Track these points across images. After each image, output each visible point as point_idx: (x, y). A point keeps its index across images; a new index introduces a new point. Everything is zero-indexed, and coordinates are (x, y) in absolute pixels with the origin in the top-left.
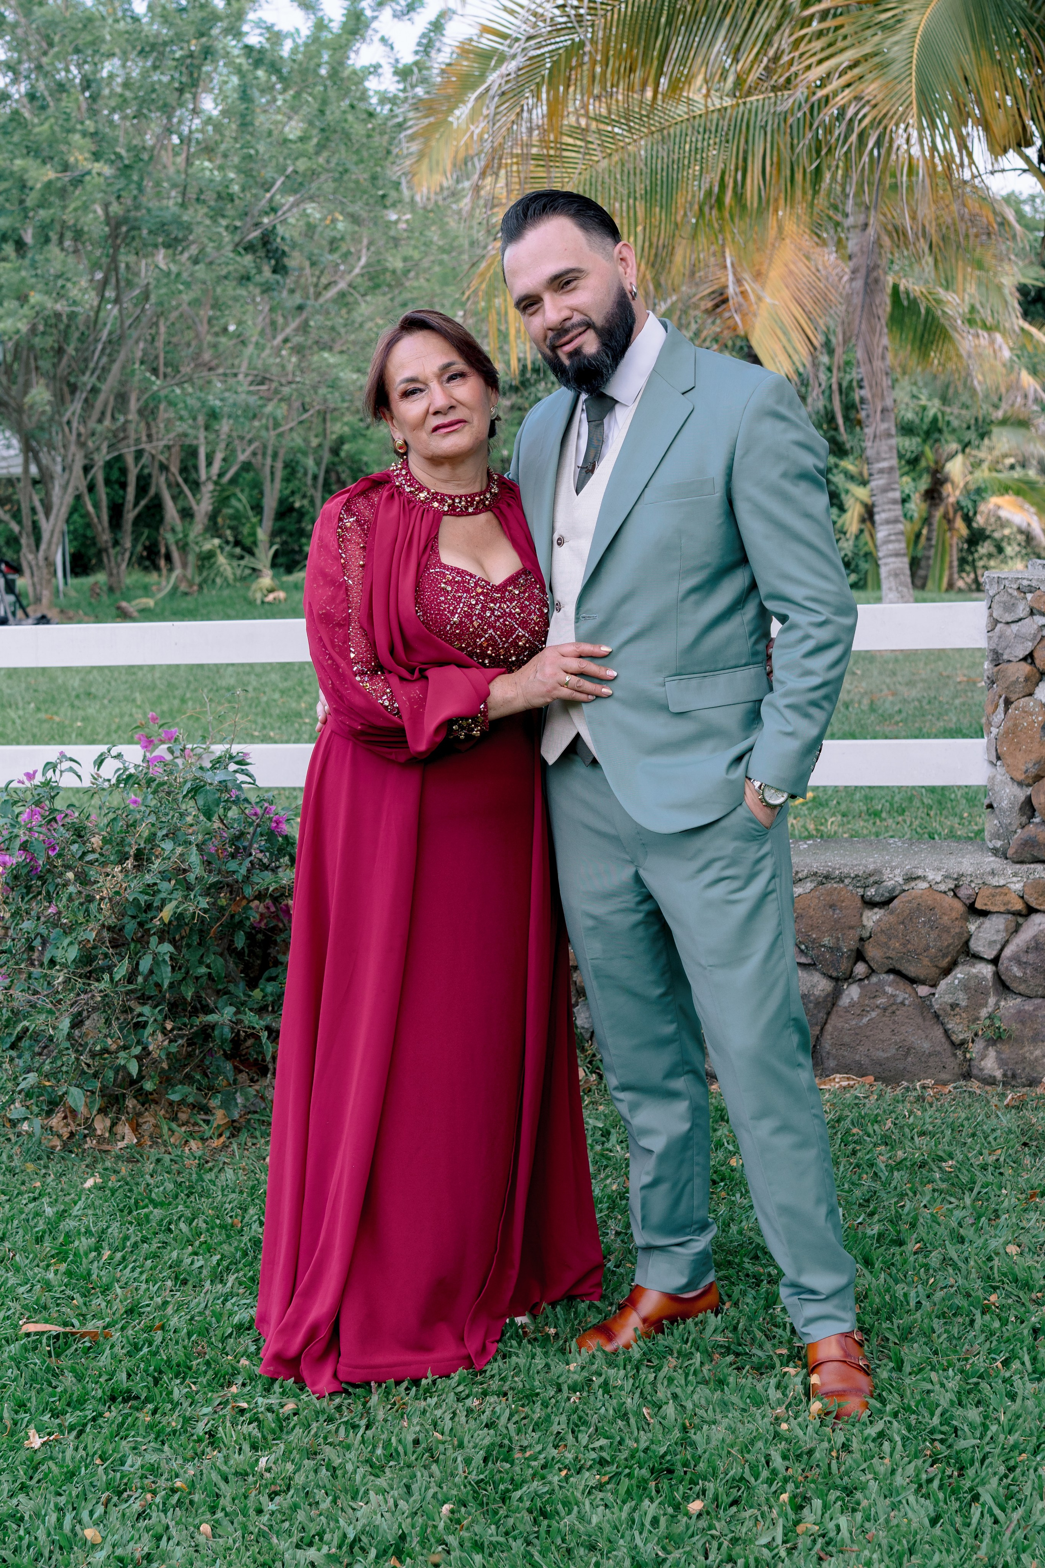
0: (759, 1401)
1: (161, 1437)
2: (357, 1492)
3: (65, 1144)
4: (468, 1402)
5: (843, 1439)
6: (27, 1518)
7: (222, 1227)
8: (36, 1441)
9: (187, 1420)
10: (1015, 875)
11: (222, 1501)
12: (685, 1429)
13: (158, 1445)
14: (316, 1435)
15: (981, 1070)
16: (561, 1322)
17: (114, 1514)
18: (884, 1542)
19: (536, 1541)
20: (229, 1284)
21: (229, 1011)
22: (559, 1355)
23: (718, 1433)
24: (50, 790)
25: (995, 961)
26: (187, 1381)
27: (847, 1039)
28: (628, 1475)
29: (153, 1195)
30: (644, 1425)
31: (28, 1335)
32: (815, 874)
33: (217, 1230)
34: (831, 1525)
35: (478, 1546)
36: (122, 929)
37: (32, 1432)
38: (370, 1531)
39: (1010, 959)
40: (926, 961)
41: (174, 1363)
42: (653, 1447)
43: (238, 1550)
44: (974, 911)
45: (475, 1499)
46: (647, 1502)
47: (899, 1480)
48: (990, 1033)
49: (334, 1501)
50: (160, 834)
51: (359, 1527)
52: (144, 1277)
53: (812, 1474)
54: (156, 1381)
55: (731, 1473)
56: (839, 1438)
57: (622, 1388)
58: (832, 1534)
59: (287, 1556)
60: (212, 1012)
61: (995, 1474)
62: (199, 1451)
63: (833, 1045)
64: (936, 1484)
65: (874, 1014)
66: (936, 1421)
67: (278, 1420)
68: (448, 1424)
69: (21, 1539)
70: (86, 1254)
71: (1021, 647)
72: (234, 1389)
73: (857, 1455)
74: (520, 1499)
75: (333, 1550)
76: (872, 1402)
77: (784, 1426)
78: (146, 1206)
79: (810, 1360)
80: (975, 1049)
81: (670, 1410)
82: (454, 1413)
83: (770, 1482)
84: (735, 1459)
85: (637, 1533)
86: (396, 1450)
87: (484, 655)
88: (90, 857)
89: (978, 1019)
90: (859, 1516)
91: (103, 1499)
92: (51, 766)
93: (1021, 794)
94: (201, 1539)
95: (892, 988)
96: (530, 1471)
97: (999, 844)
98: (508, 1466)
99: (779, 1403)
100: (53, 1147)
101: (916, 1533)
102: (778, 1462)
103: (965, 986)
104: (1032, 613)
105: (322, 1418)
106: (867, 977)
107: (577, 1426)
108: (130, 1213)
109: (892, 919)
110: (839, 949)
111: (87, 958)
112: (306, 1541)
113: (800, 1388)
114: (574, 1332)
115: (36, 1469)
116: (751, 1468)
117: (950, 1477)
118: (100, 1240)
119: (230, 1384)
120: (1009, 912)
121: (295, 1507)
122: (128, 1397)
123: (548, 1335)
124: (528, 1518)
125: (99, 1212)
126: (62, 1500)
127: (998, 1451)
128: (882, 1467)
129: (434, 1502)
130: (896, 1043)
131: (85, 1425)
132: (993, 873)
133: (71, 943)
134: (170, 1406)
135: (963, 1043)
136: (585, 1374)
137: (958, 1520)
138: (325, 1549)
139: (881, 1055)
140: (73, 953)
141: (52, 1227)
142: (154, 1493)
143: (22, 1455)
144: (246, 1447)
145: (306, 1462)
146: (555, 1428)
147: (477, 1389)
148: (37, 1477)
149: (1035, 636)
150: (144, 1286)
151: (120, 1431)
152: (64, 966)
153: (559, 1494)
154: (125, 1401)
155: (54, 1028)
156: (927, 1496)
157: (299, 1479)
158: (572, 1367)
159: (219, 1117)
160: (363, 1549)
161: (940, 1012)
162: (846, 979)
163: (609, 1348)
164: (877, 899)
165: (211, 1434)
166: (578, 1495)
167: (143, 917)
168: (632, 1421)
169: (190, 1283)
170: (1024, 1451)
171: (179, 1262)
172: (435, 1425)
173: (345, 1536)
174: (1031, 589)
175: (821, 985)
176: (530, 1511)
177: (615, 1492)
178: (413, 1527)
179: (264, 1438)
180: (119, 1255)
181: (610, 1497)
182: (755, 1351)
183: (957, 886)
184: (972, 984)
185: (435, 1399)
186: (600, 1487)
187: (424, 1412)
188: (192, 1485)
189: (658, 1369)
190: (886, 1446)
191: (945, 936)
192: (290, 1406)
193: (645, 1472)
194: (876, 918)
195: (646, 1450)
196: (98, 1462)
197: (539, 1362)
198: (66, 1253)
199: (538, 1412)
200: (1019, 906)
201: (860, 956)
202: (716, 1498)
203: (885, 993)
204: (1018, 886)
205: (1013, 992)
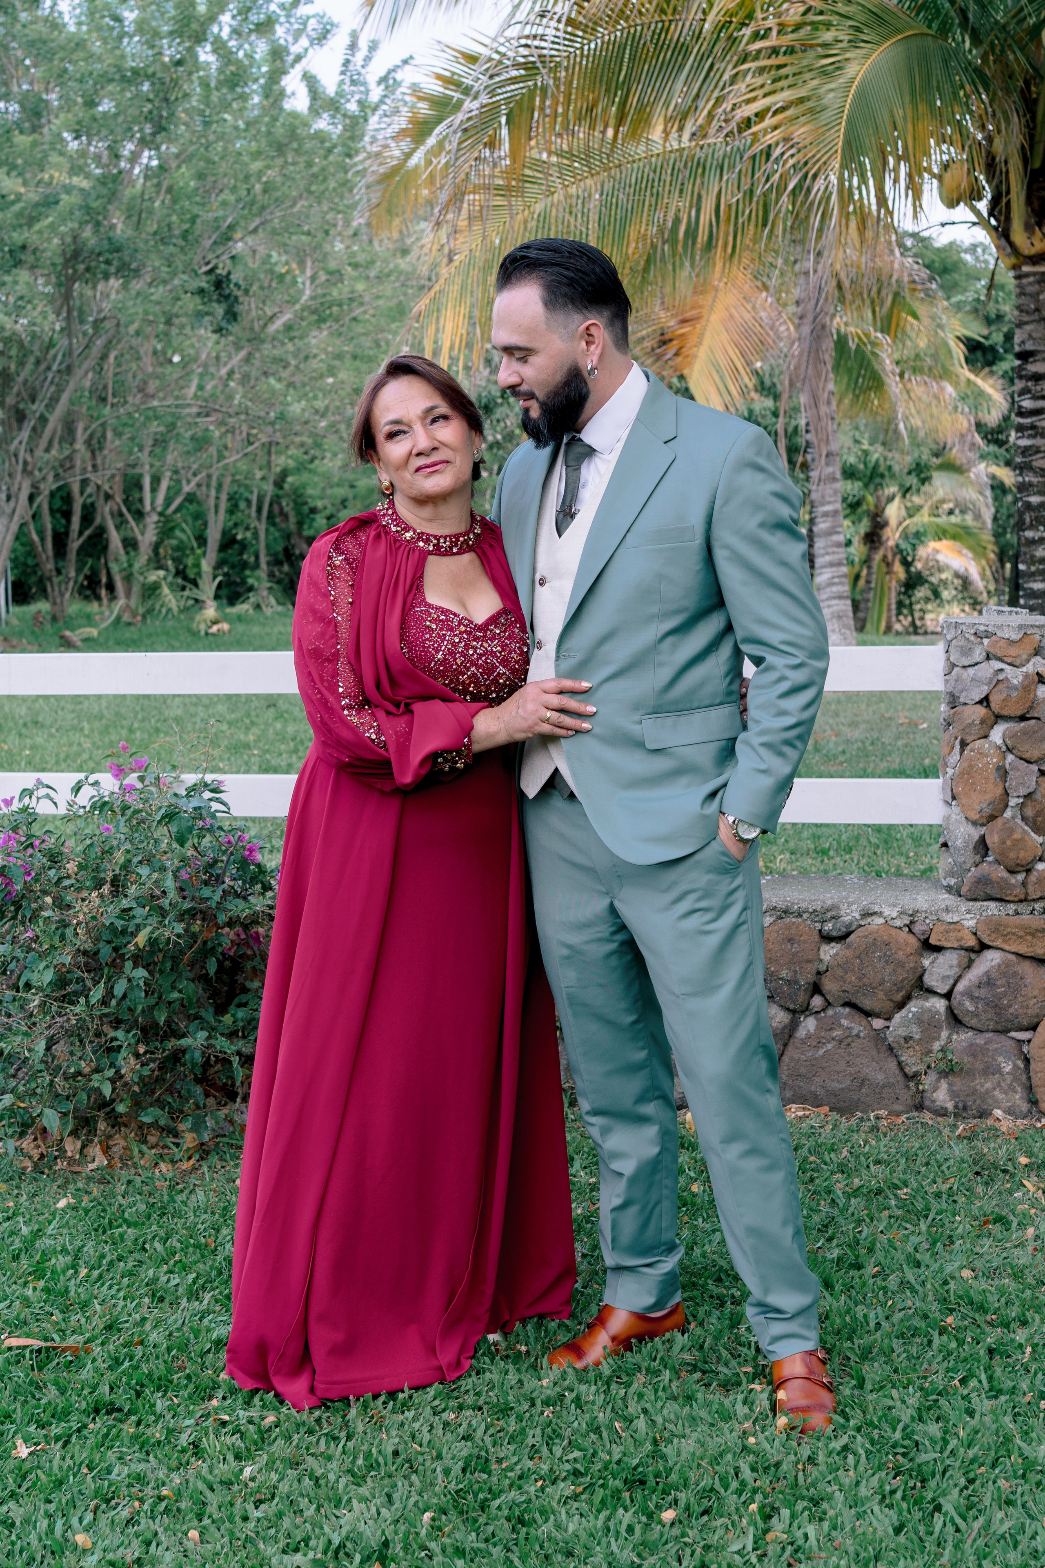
0: (727, 1416)
1: (146, 1447)
2: (340, 1500)
3: (36, 1165)
4: (445, 1415)
5: (809, 1453)
6: (18, 1524)
7: (197, 1246)
8: (23, 1451)
9: (170, 1432)
10: (969, 912)
11: (209, 1509)
12: (655, 1443)
13: (143, 1456)
14: (297, 1446)
15: (933, 1101)
16: (532, 1340)
17: (103, 1521)
18: (851, 1550)
19: (514, 1548)
20: (206, 1302)
21: (202, 1035)
22: (531, 1371)
23: (689, 1446)
24: (28, 816)
25: (948, 996)
26: (169, 1394)
27: (803, 1070)
28: (602, 1486)
29: (126, 1215)
30: (617, 1437)
31: (10, 1349)
32: (774, 908)
33: (191, 1249)
34: (799, 1534)
35: (460, 1552)
36: (96, 953)
37: (19, 1442)
38: (354, 1537)
39: (963, 994)
40: (881, 995)
41: (155, 1377)
42: (626, 1459)
43: (226, 1554)
44: (928, 947)
45: (455, 1507)
46: (621, 1511)
47: (863, 1491)
48: (942, 1066)
49: (318, 1509)
50: (135, 860)
51: (344, 1532)
52: (121, 1294)
53: (779, 1486)
54: (138, 1395)
55: (702, 1484)
56: (805, 1452)
57: (593, 1403)
58: (800, 1542)
59: (274, 1560)
60: (184, 1036)
61: (956, 1485)
62: (183, 1461)
63: (789, 1075)
64: (899, 1495)
65: (829, 1046)
66: (898, 1435)
67: (260, 1431)
68: (427, 1437)
69: (13, 1544)
70: (64, 1272)
71: (977, 690)
72: (215, 1402)
73: (823, 1468)
74: (499, 1508)
75: (319, 1556)
76: (836, 1417)
77: (752, 1440)
78: (120, 1226)
79: (775, 1377)
80: (928, 1081)
81: (641, 1424)
82: (431, 1426)
83: (739, 1492)
84: (706, 1470)
85: (613, 1540)
86: (377, 1461)
87: (465, 692)
88: (66, 883)
89: (931, 1052)
90: (826, 1525)
91: (92, 1507)
92: (27, 793)
93: (975, 833)
94: (190, 1545)
95: (848, 1021)
96: (507, 1482)
97: (952, 881)
98: (485, 1476)
99: (746, 1418)
100: (25, 1168)
101: (881, 1541)
102: (747, 1474)
103: (918, 1020)
104: (988, 658)
105: (302, 1430)
106: (824, 1010)
107: (551, 1438)
108: (104, 1232)
109: (849, 953)
110: (796, 982)
111: (61, 982)
112: (292, 1546)
113: (766, 1404)
114: (545, 1350)
115: (24, 1477)
116: (721, 1480)
117: (914, 1488)
118: (76, 1257)
119: (210, 1398)
120: (962, 948)
121: (280, 1515)
122: (112, 1409)
123: (520, 1352)
124: (507, 1526)
125: (74, 1231)
126: (52, 1507)
127: (958, 1463)
128: (847, 1479)
129: (415, 1510)
130: (851, 1074)
131: (70, 1436)
132: (947, 910)
133: (47, 967)
134: (153, 1418)
135: (916, 1075)
136: (558, 1389)
137: (922, 1529)
138: (311, 1555)
139: (836, 1085)
140: (49, 976)
141: (29, 1245)
142: (142, 1501)
143: (11, 1464)
144: (230, 1457)
145: (289, 1471)
146: (530, 1441)
147: (453, 1403)
148: (25, 1486)
149: (991, 680)
150: (121, 1303)
151: (105, 1441)
152: (40, 989)
153: (536, 1503)
154: (108, 1413)
155: (29, 1050)
156: (891, 1506)
157: (284, 1488)
158: (545, 1382)
159: (189, 1140)
160: (347, 1555)
161: (894, 1045)
162: (803, 1012)
163: (579, 1365)
164: (835, 934)
165: (195, 1445)
166: (554, 1504)
167: (118, 942)
168: (605, 1434)
169: (167, 1300)
170: (982, 1465)
171: (156, 1280)
172: (413, 1437)
173: (330, 1542)
174: (988, 635)
175: (779, 1017)
176: (508, 1519)
177: (590, 1502)
178: (396, 1533)
179: (248, 1450)
180: (96, 1273)
181: (585, 1507)
182: (722, 1369)
183: (912, 922)
184: (926, 1017)
185: (413, 1413)
186: (576, 1497)
187: (402, 1424)
188: (179, 1495)
189: (628, 1385)
190: (851, 1459)
191: (900, 970)
192: (271, 1419)
193: (618, 1483)
194: (832, 952)
195: (619, 1462)
196: (85, 1471)
197: (512, 1378)
198: (44, 1270)
199: (512, 1426)
200: (972, 942)
201: (816, 989)
202: (687, 1508)
203: (841, 1025)
204: (972, 923)
205: (965, 1026)
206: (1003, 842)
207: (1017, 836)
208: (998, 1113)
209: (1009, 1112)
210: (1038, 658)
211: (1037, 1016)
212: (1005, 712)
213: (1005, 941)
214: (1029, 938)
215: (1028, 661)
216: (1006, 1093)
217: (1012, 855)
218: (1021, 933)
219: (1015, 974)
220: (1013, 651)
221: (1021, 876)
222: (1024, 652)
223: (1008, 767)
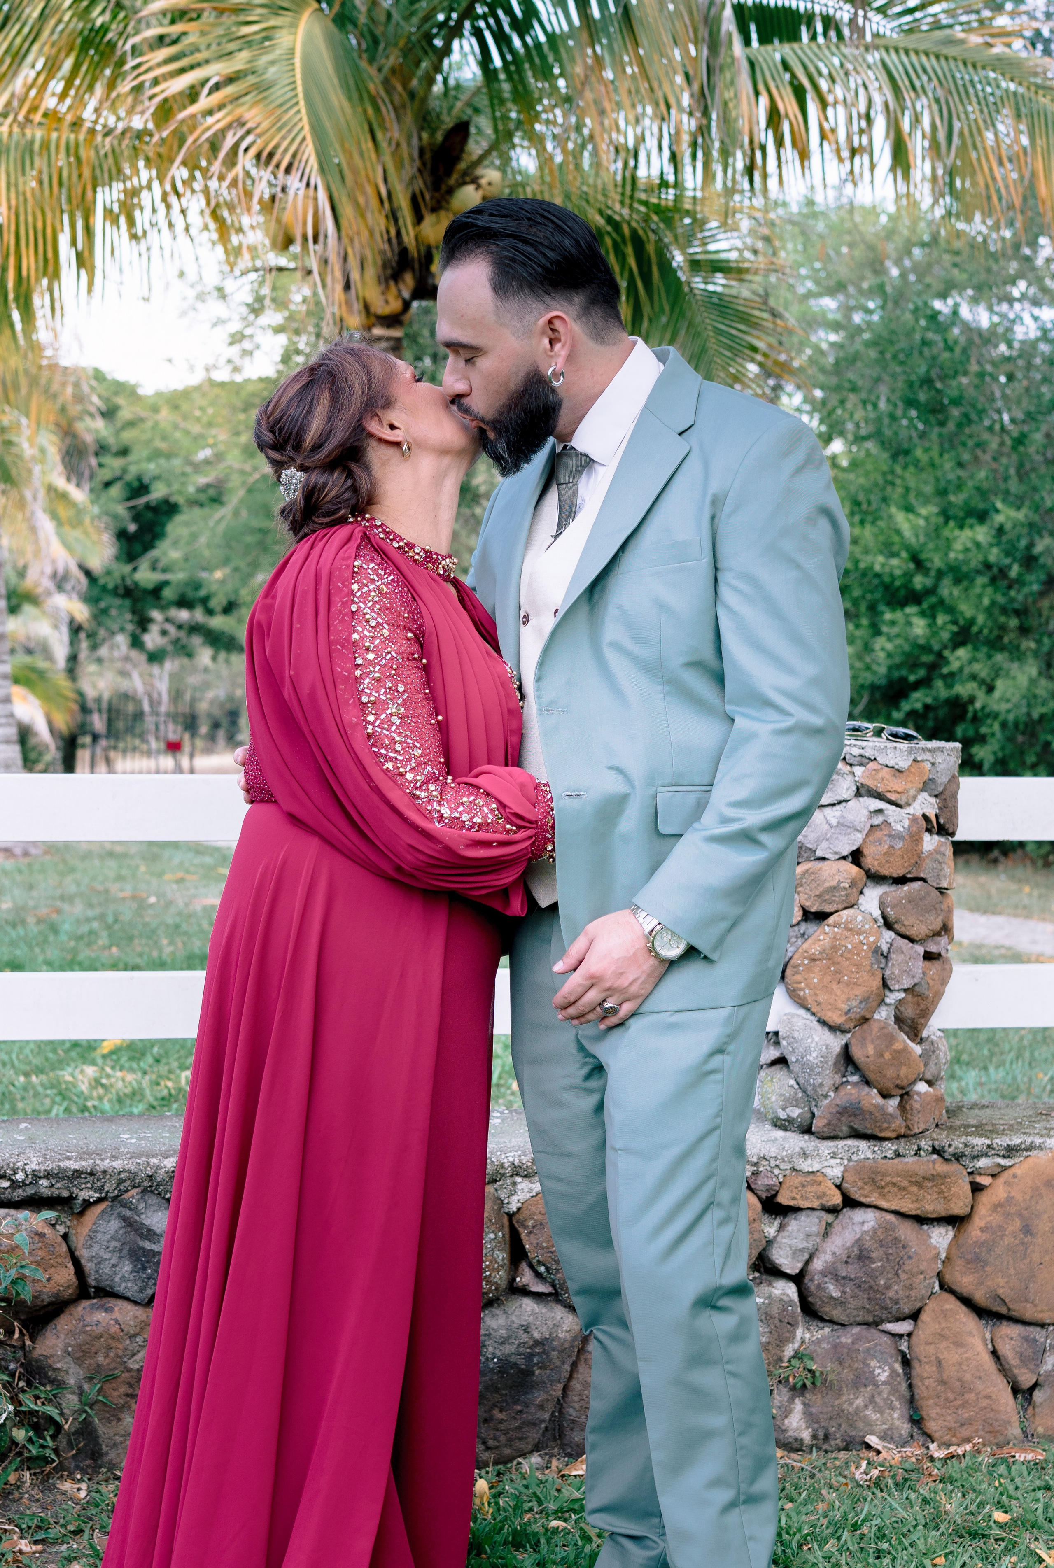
10: (834, 1156)
15: (784, 1432)
25: (798, 1279)
39: (824, 1273)
44: (773, 1208)
48: (797, 1379)
71: (845, 839)
89: (780, 1360)
93: (836, 1043)
97: (795, 1112)
104: (858, 794)
120: (822, 1208)
132: (804, 1155)
149: (862, 826)
174: (863, 761)
183: (755, 1174)
184: (775, 1311)
200: (834, 1198)
204: (835, 1171)
205: (823, 1320)
206: (879, 1056)
207: (897, 1046)
208: (873, 1440)
209: (883, 1438)
210: (925, 795)
211: (922, 1299)
212: (885, 871)
213: (882, 1196)
214: (914, 1189)
215: (915, 798)
216: (881, 1412)
217: (890, 1073)
218: (905, 1183)
219: (896, 1240)
220: (897, 784)
221: (894, 1102)
222: (911, 785)
223: (885, 948)
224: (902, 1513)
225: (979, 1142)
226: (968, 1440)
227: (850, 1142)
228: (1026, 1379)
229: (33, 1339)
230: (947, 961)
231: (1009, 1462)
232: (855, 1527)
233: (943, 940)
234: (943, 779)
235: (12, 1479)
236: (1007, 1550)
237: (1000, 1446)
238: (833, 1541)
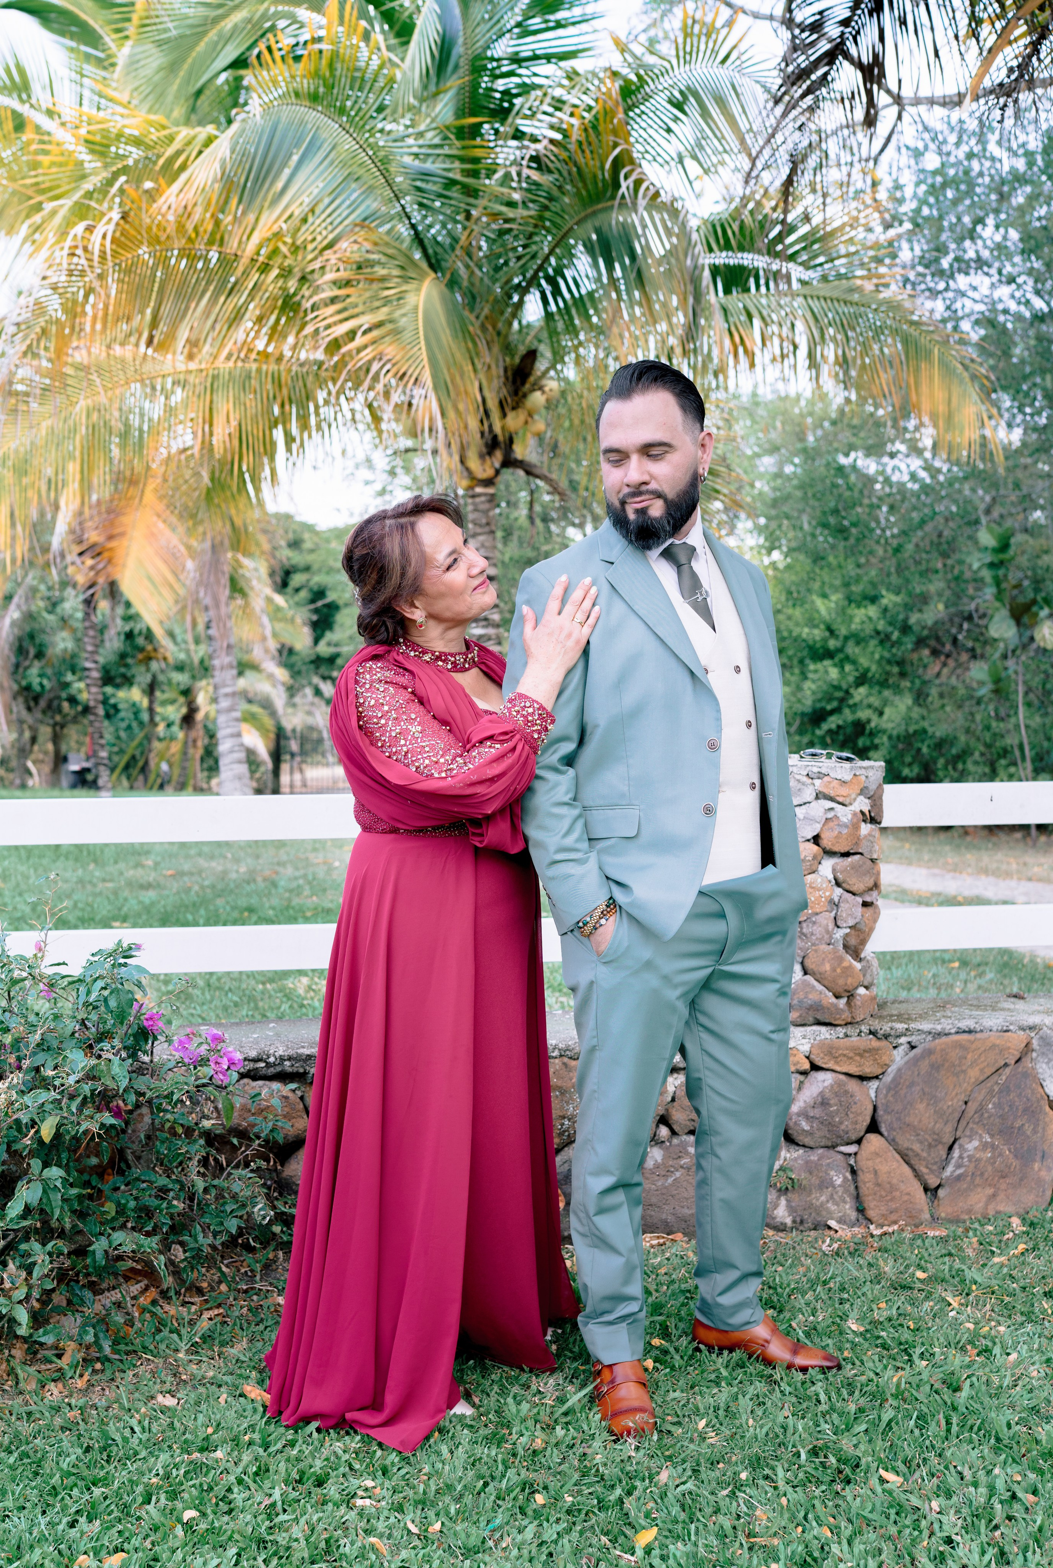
10: (804, 1037)
27: (654, 1200)
39: (799, 1114)
48: (782, 1184)
65: (678, 1174)
71: (809, 828)
104: (817, 798)
106: (670, 1139)
139: (685, 1212)
149: (821, 818)
174: (820, 776)
194: (677, 1083)
200: (805, 1065)
201: (663, 1120)
203: (687, 1153)
204: (805, 1048)
205: (798, 1145)
206: (834, 970)
207: (845, 964)
208: (832, 1223)
209: (839, 1221)
210: (862, 798)
211: (863, 1132)
212: (836, 849)
213: (837, 1063)
214: (857, 1058)
215: (855, 800)
216: (838, 1205)
217: (841, 982)
218: (850, 1054)
219: (846, 1092)
220: (843, 791)
221: (843, 1001)
222: (853, 791)
223: (836, 900)
224: (856, 1273)
225: (901, 1026)
226: (895, 1222)
227: (815, 1028)
228: (933, 1182)
229: (282, 1165)
230: (877, 907)
231: (923, 1237)
232: (825, 1283)
233: (875, 893)
234: (873, 787)
235: (271, 1256)
236: (927, 1298)
237: (917, 1226)
238: (811, 1293)
